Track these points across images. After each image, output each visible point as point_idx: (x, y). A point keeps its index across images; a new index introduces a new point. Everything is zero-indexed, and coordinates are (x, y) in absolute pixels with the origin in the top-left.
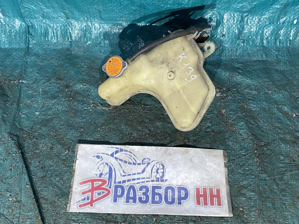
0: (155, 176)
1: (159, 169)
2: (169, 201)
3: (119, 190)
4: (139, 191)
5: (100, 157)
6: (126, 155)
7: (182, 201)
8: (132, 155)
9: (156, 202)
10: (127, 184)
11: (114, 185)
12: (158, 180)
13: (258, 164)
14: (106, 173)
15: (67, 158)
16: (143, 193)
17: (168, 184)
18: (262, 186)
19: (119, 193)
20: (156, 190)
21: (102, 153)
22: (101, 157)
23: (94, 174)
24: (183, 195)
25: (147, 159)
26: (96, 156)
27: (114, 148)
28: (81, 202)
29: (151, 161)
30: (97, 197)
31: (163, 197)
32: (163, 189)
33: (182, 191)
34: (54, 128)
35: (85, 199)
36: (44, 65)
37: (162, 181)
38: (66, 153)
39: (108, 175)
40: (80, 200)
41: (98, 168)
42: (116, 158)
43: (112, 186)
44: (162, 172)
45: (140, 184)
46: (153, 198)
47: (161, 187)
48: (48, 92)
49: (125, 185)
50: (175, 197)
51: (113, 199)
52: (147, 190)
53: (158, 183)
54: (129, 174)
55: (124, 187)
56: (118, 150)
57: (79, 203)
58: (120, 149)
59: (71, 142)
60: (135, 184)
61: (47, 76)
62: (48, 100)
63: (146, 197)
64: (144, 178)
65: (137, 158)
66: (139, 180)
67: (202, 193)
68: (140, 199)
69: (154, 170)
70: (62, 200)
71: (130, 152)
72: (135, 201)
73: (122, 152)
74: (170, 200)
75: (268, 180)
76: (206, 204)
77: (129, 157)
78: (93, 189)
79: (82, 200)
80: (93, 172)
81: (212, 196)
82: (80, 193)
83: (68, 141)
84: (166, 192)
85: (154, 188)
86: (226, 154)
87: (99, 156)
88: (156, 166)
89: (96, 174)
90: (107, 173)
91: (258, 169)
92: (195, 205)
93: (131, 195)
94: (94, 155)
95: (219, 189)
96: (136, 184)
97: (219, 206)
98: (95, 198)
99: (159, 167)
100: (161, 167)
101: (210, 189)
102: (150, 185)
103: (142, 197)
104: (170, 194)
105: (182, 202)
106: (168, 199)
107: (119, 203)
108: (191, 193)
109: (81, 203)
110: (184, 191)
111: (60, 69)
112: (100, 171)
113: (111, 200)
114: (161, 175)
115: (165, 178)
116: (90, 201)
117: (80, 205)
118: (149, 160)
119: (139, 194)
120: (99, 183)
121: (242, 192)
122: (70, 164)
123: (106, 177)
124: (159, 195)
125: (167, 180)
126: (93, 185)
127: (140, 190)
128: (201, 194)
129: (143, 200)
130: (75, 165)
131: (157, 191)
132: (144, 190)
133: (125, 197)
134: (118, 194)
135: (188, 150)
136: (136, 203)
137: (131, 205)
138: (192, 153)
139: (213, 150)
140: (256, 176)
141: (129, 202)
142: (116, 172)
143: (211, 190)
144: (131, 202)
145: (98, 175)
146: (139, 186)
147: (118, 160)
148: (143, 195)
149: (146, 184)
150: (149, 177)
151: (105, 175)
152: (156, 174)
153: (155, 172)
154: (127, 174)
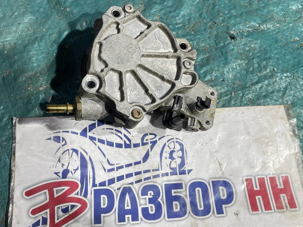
0: (169, 166)
1: (174, 151)
5: (61, 139)
6: (111, 131)
8: (122, 130)
12: (174, 173)
14: (76, 168)
22: (63, 139)
23: (51, 172)
25: (150, 134)
26: (52, 138)
30: (63, 216)
35: (38, 223)
37: (183, 173)
39: (79, 172)
41: (59, 161)
42: (92, 139)
44: (181, 157)
54: (119, 166)
56: (95, 123)
58: (98, 120)
64: (149, 171)
65: (131, 134)
69: (166, 155)
73: (102, 127)
77: (116, 134)
79: (34, 226)
82: (28, 212)
87: (60, 137)
88: (168, 146)
89: (55, 173)
90: (78, 169)
92: (250, 213)
94: (48, 137)
96: (134, 183)
98: (58, 219)
99: (174, 148)
100: (178, 147)
102: (161, 182)
108: (237, 191)
114: (179, 163)
116: (48, 226)
118: (154, 136)
120: (64, 189)
123: (75, 177)
125: (192, 170)
126: (51, 194)
137: (129, 226)
145: (60, 174)
149: (154, 182)
150: (158, 168)
151: (73, 172)
152: (169, 160)
153: (166, 158)
154: (115, 167)
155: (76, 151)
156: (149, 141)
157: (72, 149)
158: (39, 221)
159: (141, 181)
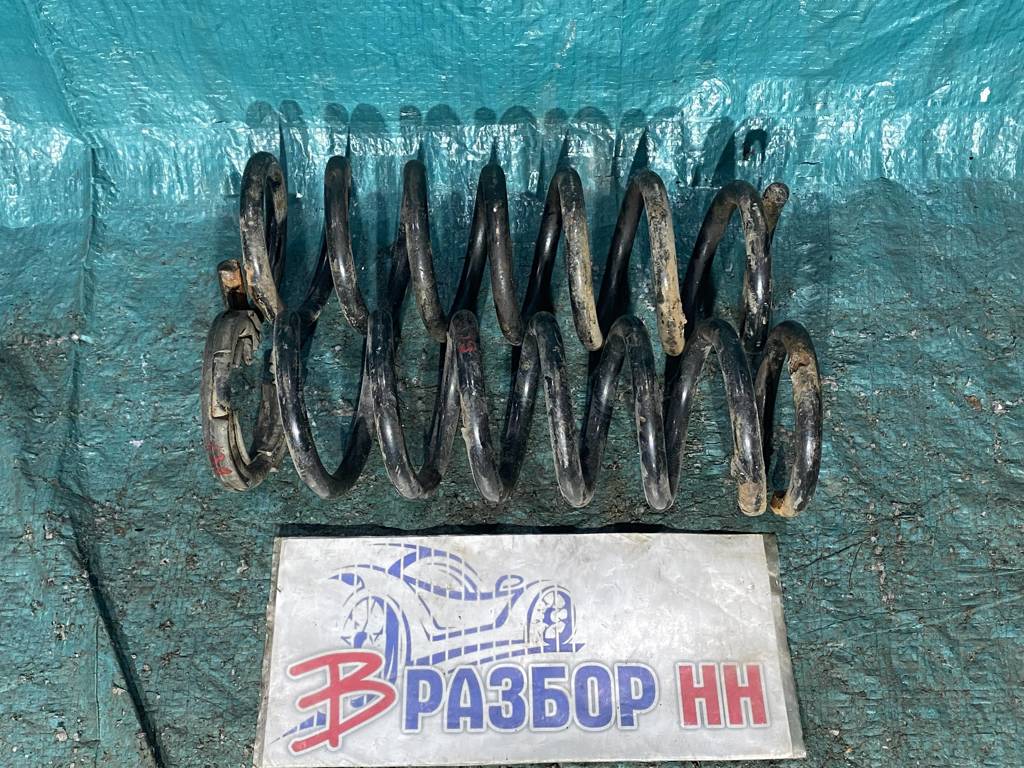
0: (541, 633)
1: (554, 609)
2: (592, 714)
3: (424, 686)
4: (489, 687)
5: (356, 579)
6: (443, 568)
7: (635, 713)
8: (462, 567)
9: (547, 720)
10: (449, 663)
11: (406, 672)
12: (550, 646)
13: (882, 581)
14: (379, 631)
15: (245, 588)
16: (504, 693)
17: (586, 658)
18: (900, 653)
19: (424, 697)
20: (547, 680)
21: (359, 566)
22: (359, 579)
23: (336, 635)
24: (637, 694)
25: (513, 577)
26: (340, 578)
27: (399, 545)
28: (298, 732)
29: (523, 585)
30: (353, 712)
31: (572, 701)
32: (570, 676)
33: (633, 680)
34: (196, 490)
35: (310, 723)
36: (153, 279)
37: (566, 648)
38: (239, 570)
39: (383, 637)
40: (296, 728)
41: (351, 617)
42: (409, 580)
43: (399, 674)
44: (563, 621)
45: (490, 663)
46: (539, 708)
47: (563, 668)
48: (167, 371)
49: (442, 670)
50: (610, 703)
51: (404, 716)
52: (518, 683)
53: (551, 656)
54: (454, 630)
55: (441, 674)
56: (415, 554)
57: (291, 735)
58: (421, 549)
59: (254, 533)
60: (475, 663)
61: (164, 318)
62: (170, 396)
63: (513, 705)
64: (505, 643)
65: (479, 574)
66: (487, 650)
67: (702, 685)
68: (495, 713)
69: (538, 615)
70: (236, 729)
71: (452, 556)
72: (477, 722)
73: (428, 559)
74: (594, 711)
75: (917, 631)
76: (714, 718)
77: (450, 574)
78: (337, 688)
79: (303, 726)
80: (334, 629)
81: (734, 693)
82: (294, 702)
83: (245, 531)
84: (581, 688)
85: (540, 674)
86: (775, 549)
87: (353, 575)
88: (543, 600)
89: (344, 638)
90: (381, 632)
91: (884, 599)
92: (680, 727)
93: (465, 702)
94: (334, 575)
95: (757, 667)
96: (478, 663)
97: (758, 726)
98: (344, 717)
99: (554, 603)
100: (560, 602)
101: (726, 668)
102: (526, 664)
103: (499, 708)
104: (593, 691)
105: (635, 718)
106: (587, 710)
107: (426, 728)
108: (663, 685)
109: (299, 736)
110: (639, 680)
111: (206, 290)
112: (356, 624)
113: (397, 722)
114: (561, 630)
115: (574, 640)
116: (327, 727)
117: (297, 743)
118: (518, 581)
119: (492, 696)
120: (356, 666)
121: (834, 676)
122: (256, 607)
123: (377, 646)
124: (559, 697)
125: (583, 645)
126: (335, 674)
127: (492, 683)
128: (696, 685)
129: (504, 715)
130: (274, 611)
131: (550, 683)
132: (507, 684)
133: (443, 709)
134: (421, 699)
135: (645, 541)
136: (481, 726)
137: (466, 735)
138: (658, 550)
139: (730, 536)
140: (877, 622)
141: (457, 726)
142: (412, 627)
143: (730, 672)
144: (465, 726)
145: (352, 641)
146: (489, 670)
147: (416, 587)
148: (503, 699)
149: (514, 663)
150: (521, 638)
151: (374, 637)
152: (544, 625)
153: (539, 621)
154: (446, 632)
155: (380, 602)
156: (510, 589)
157: (373, 597)
158: (312, 719)
159: (490, 659)
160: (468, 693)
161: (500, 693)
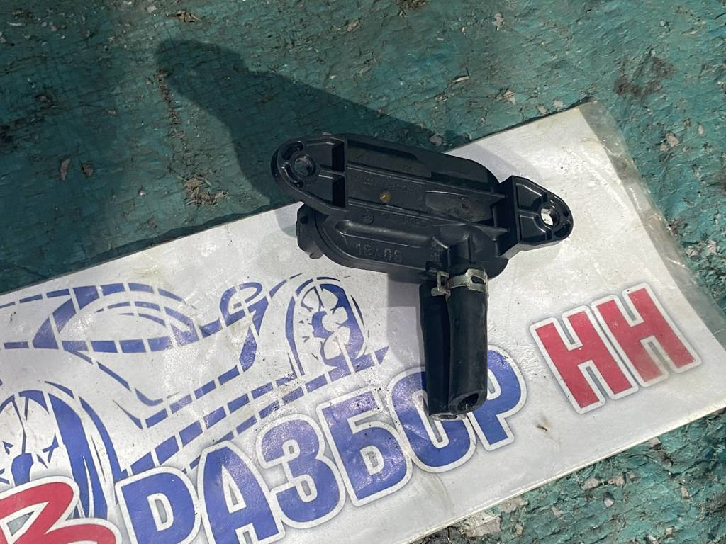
0: (320, 357)
1: (325, 313)
2: (437, 445)
3: (158, 502)
4: (266, 465)
6: (126, 310)
7: (501, 417)
9: (375, 481)
10: (186, 453)
11: (119, 492)
14: (50, 444)
16: (290, 463)
19: (164, 521)
20: (352, 421)
24: (492, 391)
27: (39, 297)
29: (265, 293)
31: (400, 435)
32: (384, 402)
37: (363, 364)
39: (62, 452)
42: (75, 348)
44: (344, 324)
45: (254, 427)
46: (354, 465)
47: (370, 395)
49: (178, 467)
52: (309, 441)
53: (345, 383)
54: (177, 399)
55: (179, 474)
56: (71, 300)
60: (229, 437)
63: (314, 476)
67: (578, 344)
68: (290, 501)
69: (303, 329)
71: (134, 287)
72: (266, 527)
73: (96, 304)
74: (440, 440)
76: (618, 383)
77: (140, 315)
81: (630, 339)
88: (303, 305)
90: (55, 444)
93: (235, 502)
95: (644, 290)
96: (235, 433)
97: (684, 369)
99: (321, 304)
101: (601, 308)
103: (293, 490)
105: (505, 426)
106: (429, 441)
108: (524, 364)
114: (347, 340)
115: (370, 347)
118: (255, 290)
119: (275, 477)
120: (30, 514)
123: (56, 468)
124: (379, 437)
125: (387, 348)
127: (269, 458)
129: (305, 499)
131: (357, 424)
132: (291, 449)
133: (202, 527)
134: (160, 526)
136: (275, 531)
142: (106, 419)
144: (249, 541)
145: (8, 475)
147: (91, 353)
148: (295, 475)
149: (290, 413)
151: (45, 456)
152: (315, 342)
153: (309, 337)
154: (166, 405)
155: (37, 396)
156: (245, 306)
157: (21, 394)
159: (252, 421)
160: (235, 486)
161: (286, 467)
